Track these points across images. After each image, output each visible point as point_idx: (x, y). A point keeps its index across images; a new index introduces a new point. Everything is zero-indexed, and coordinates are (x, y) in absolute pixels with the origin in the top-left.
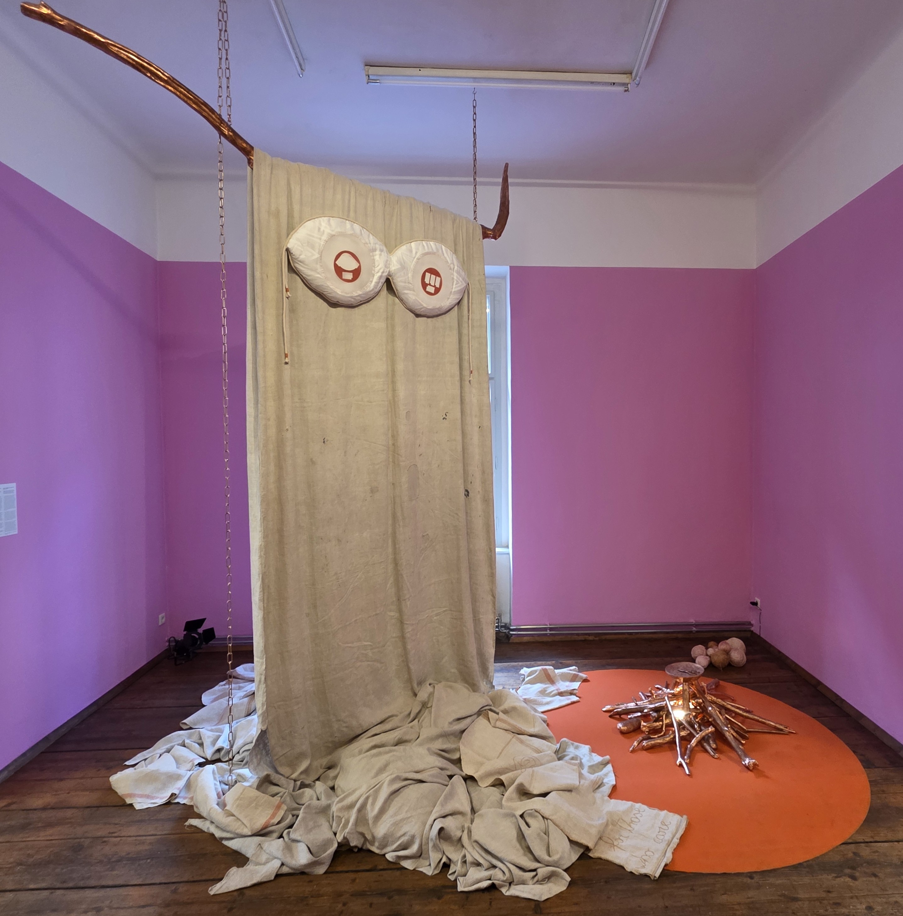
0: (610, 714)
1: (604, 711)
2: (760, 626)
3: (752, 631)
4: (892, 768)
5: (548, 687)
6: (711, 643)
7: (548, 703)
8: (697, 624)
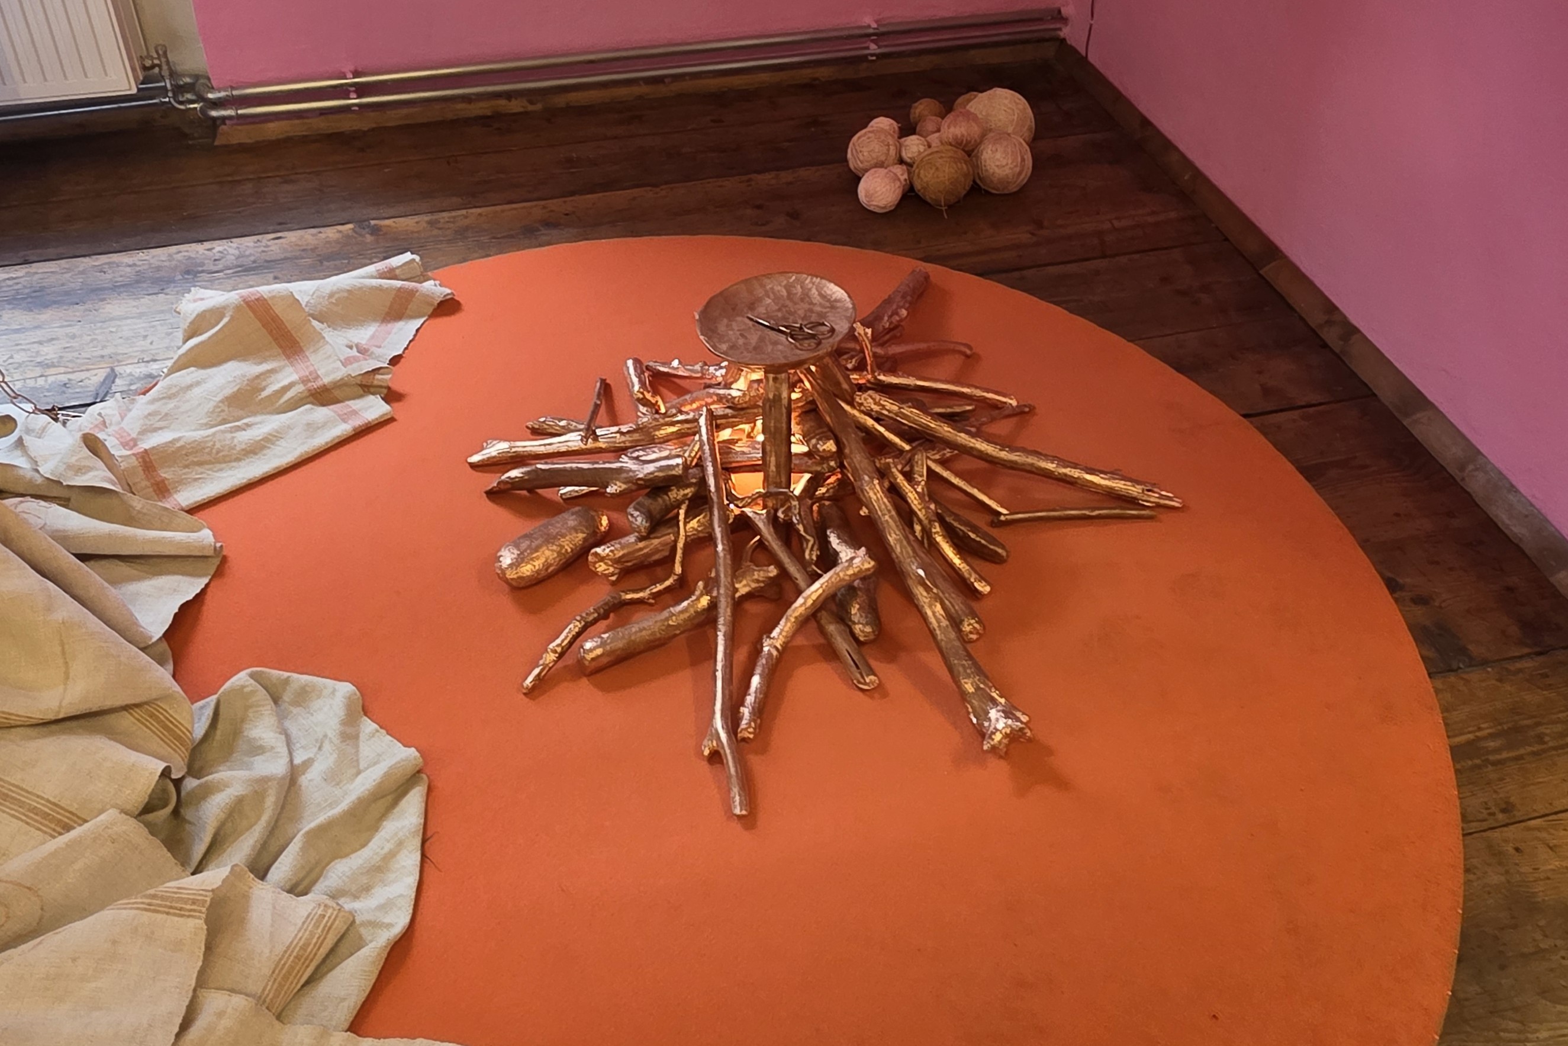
0: (492, 481)
1: (473, 466)
2: (1091, 25)
3: (1063, 41)
4: (1527, 664)
5: (272, 371)
6: (922, 108)
7: (254, 450)
8: (883, 29)
